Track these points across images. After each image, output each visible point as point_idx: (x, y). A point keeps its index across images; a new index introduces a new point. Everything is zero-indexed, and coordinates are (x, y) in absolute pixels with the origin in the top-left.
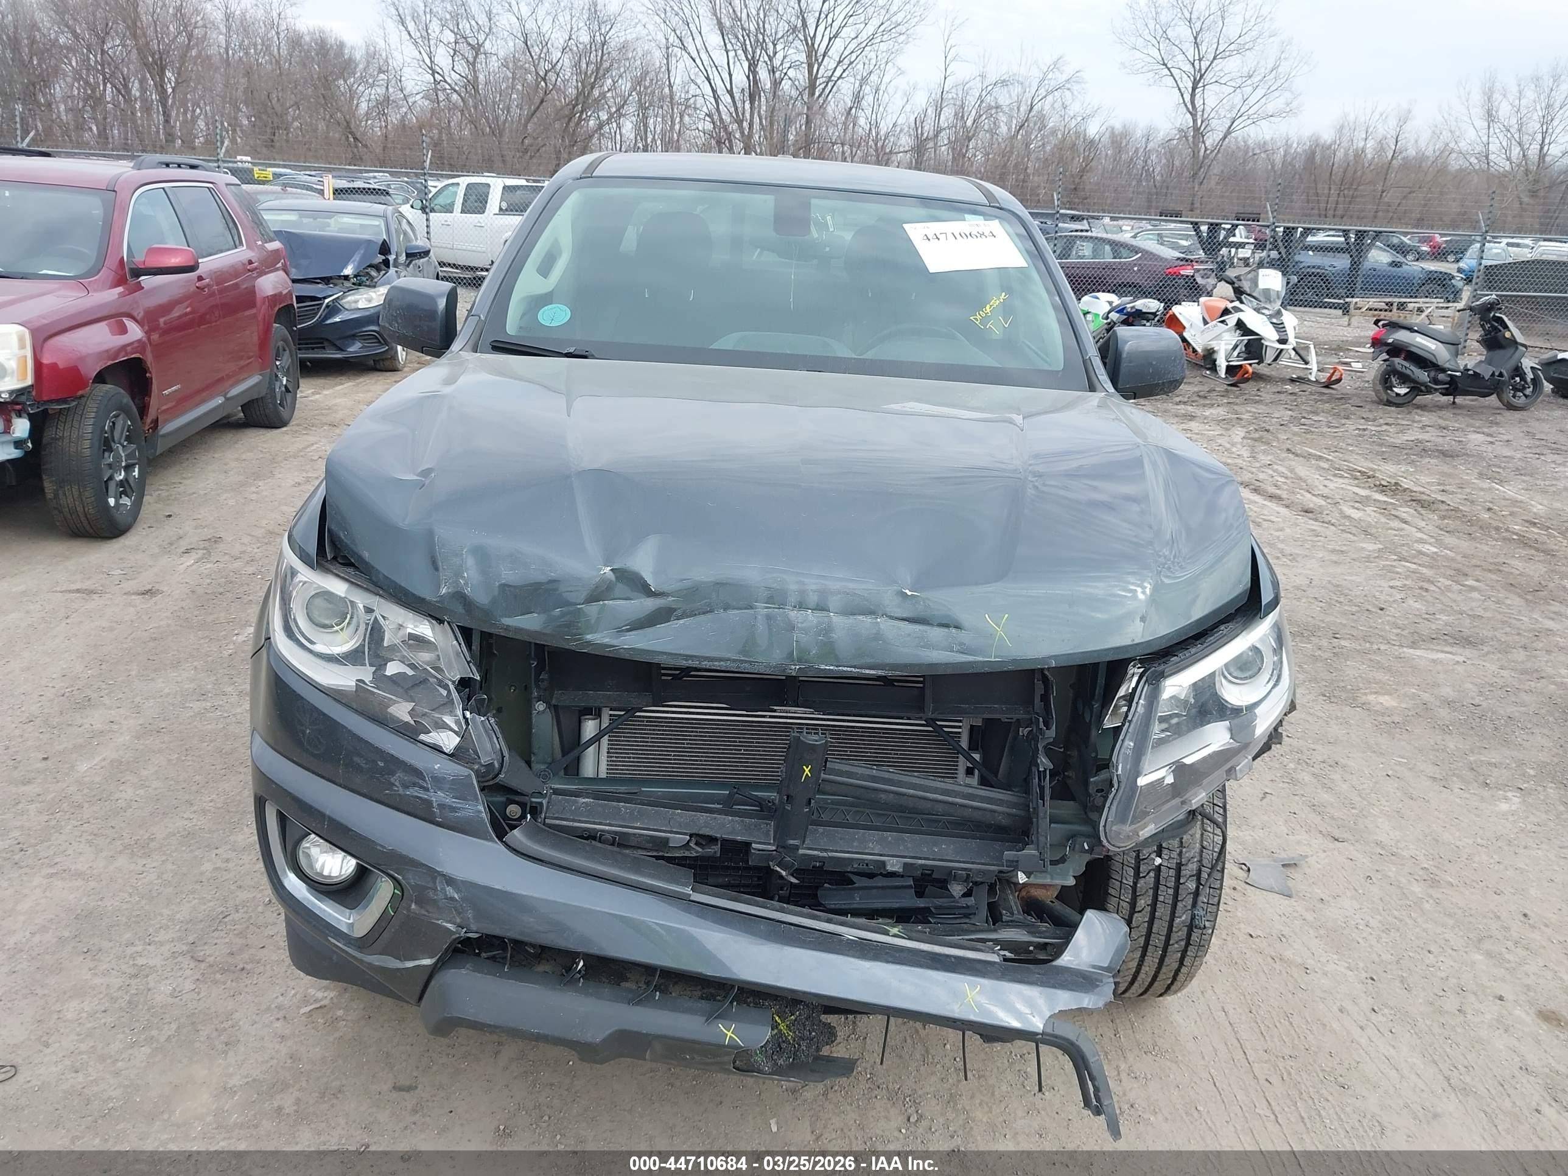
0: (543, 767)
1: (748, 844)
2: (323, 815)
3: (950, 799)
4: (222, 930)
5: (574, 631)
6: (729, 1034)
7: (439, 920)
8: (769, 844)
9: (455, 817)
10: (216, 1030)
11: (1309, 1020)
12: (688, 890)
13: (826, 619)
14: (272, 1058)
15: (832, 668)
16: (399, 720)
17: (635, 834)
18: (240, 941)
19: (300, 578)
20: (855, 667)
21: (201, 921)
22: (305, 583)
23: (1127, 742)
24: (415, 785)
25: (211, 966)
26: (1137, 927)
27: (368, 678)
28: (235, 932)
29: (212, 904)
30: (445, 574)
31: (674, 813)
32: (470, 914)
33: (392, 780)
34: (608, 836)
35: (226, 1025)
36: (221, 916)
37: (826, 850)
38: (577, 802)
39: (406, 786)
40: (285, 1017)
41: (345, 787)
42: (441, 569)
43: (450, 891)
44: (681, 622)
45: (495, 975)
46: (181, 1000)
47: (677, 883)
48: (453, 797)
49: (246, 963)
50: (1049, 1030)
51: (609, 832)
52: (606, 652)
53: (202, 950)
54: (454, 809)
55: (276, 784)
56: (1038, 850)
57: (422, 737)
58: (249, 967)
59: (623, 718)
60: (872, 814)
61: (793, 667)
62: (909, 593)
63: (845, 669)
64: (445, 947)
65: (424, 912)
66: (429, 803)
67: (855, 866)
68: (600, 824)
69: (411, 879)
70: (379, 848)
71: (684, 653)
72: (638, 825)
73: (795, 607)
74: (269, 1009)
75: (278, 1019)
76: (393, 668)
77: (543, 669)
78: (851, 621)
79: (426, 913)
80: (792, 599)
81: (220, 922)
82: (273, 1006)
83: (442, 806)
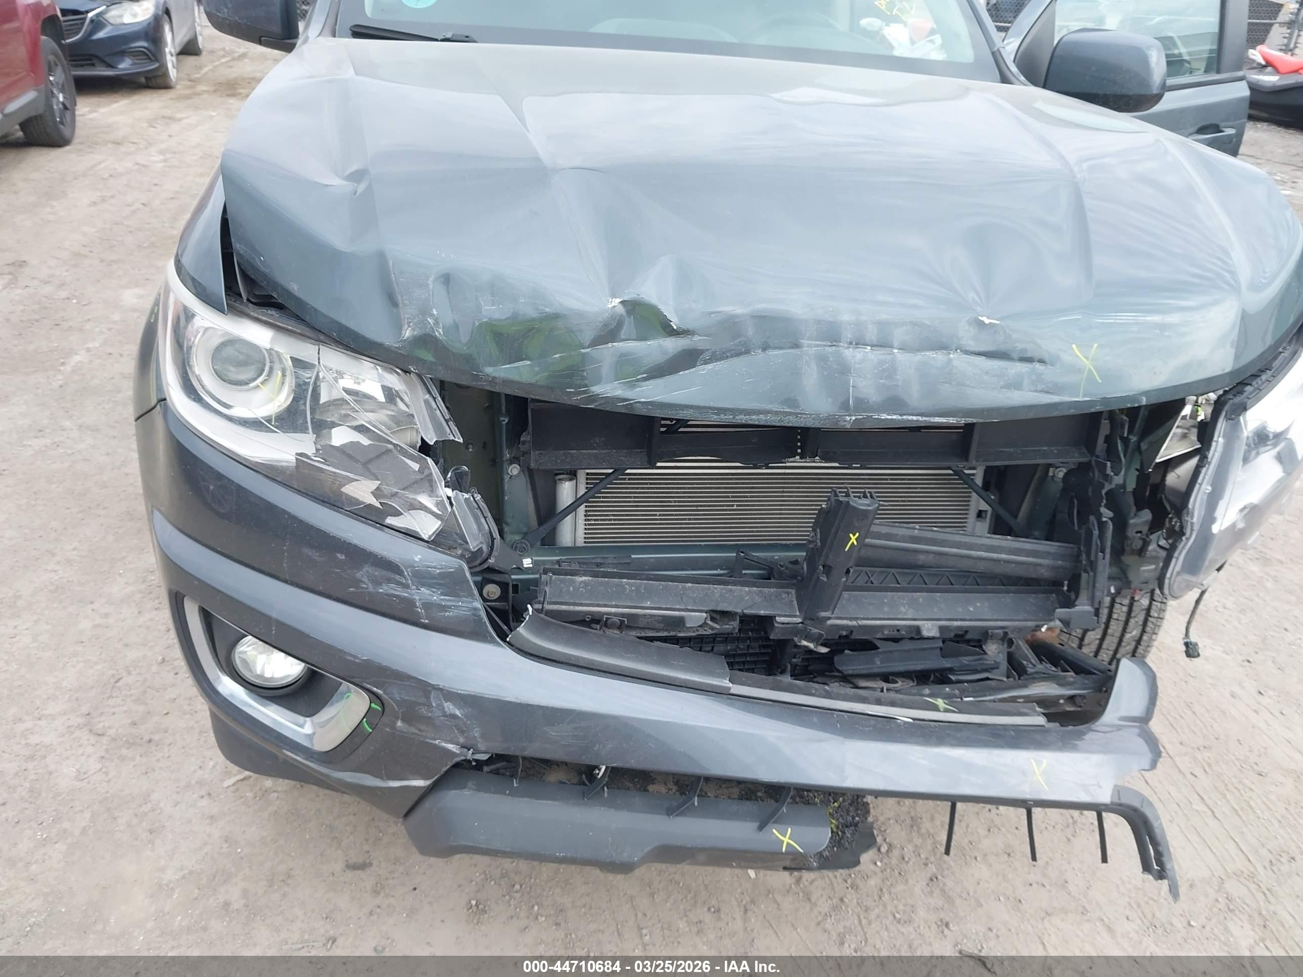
0: (517, 537)
1: (770, 619)
2: (269, 618)
3: (995, 556)
4: (117, 697)
5: (578, 382)
6: (786, 840)
7: (435, 739)
8: (795, 616)
9: (444, 617)
10: (136, 815)
11: (1209, 708)
12: (726, 683)
13: (889, 357)
14: (205, 844)
15: (894, 417)
16: (357, 502)
17: (645, 615)
18: (141, 708)
19: (198, 322)
20: (922, 415)
21: (92, 688)
22: (206, 329)
23: (1203, 486)
24: (389, 581)
25: (114, 740)
26: (1089, 644)
27: (310, 450)
28: (133, 698)
29: (99, 667)
30: (408, 311)
31: (684, 588)
32: (476, 733)
33: (358, 575)
34: (616, 619)
35: (145, 808)
36: (113, 681)
37: (856, 619)
38: (573, 582)
39: (377, 583)
40: (209, 794)
41: (293, 584)
42: (401, 305)
43: (449, 707)
44: (710, 367)
45: (505, 794)
46: (89, 783)
47: (711, 674)
48: (442, 594)
49: (152, 733)
50: (1116, 800)
51: (615, 614)
52: (620, 407)
53: (100, 722)
54: (444, 608)
55: (199, 580)
56: (1092, 605)
57: (390, 521)
58: (156, 737)
59: (612, 477)
60: (899, 573)
61: (848, 418)
62: (987, 321)
63: (910, 418)
64: (444, 769)
65: (413, 730)
66: (411, 603)
67: (886, 632)
68: (605, 606)
69: (394, 694)
70: (349, 658)
71: (716, 406)
72: (648, 604)
73: (851, 343)
74: (188, 786)
75: (202, 797)
76: (340, 436)
77: (524, 428)
78: (919, 357)
79: (417, 732)
80: (848, 335)
81: (113, 687)
82: (193, 782)
83: (427, 606)
